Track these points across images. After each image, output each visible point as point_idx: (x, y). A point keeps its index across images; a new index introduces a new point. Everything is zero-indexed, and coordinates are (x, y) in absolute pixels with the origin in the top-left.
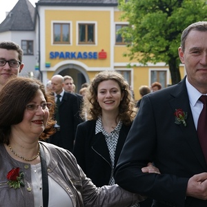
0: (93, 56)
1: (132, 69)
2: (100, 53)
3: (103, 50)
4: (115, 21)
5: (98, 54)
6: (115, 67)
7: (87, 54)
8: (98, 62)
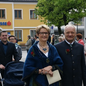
0: (5, 24)
1: (22, 30)
2: (8, 23)
3: (9, 21)
4: (14, 8)
5: (7, 23)
6: (15, 29)
7: (2, 23)
8: (7, 26)
